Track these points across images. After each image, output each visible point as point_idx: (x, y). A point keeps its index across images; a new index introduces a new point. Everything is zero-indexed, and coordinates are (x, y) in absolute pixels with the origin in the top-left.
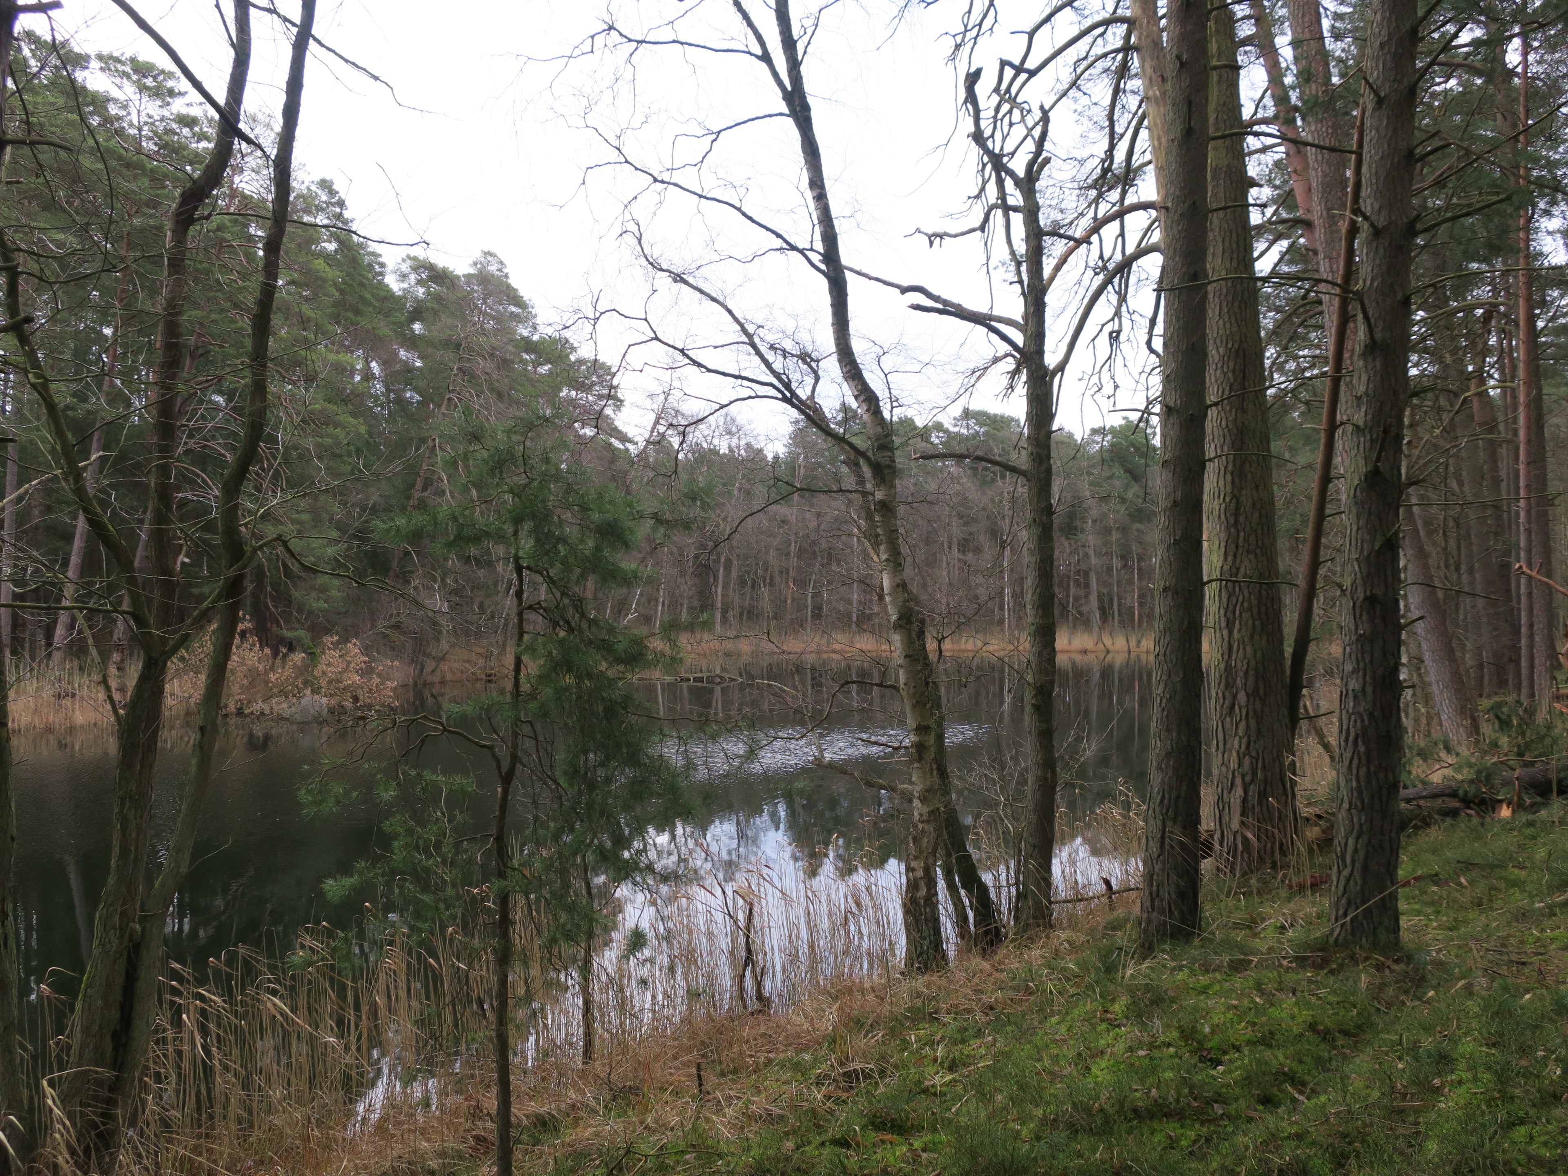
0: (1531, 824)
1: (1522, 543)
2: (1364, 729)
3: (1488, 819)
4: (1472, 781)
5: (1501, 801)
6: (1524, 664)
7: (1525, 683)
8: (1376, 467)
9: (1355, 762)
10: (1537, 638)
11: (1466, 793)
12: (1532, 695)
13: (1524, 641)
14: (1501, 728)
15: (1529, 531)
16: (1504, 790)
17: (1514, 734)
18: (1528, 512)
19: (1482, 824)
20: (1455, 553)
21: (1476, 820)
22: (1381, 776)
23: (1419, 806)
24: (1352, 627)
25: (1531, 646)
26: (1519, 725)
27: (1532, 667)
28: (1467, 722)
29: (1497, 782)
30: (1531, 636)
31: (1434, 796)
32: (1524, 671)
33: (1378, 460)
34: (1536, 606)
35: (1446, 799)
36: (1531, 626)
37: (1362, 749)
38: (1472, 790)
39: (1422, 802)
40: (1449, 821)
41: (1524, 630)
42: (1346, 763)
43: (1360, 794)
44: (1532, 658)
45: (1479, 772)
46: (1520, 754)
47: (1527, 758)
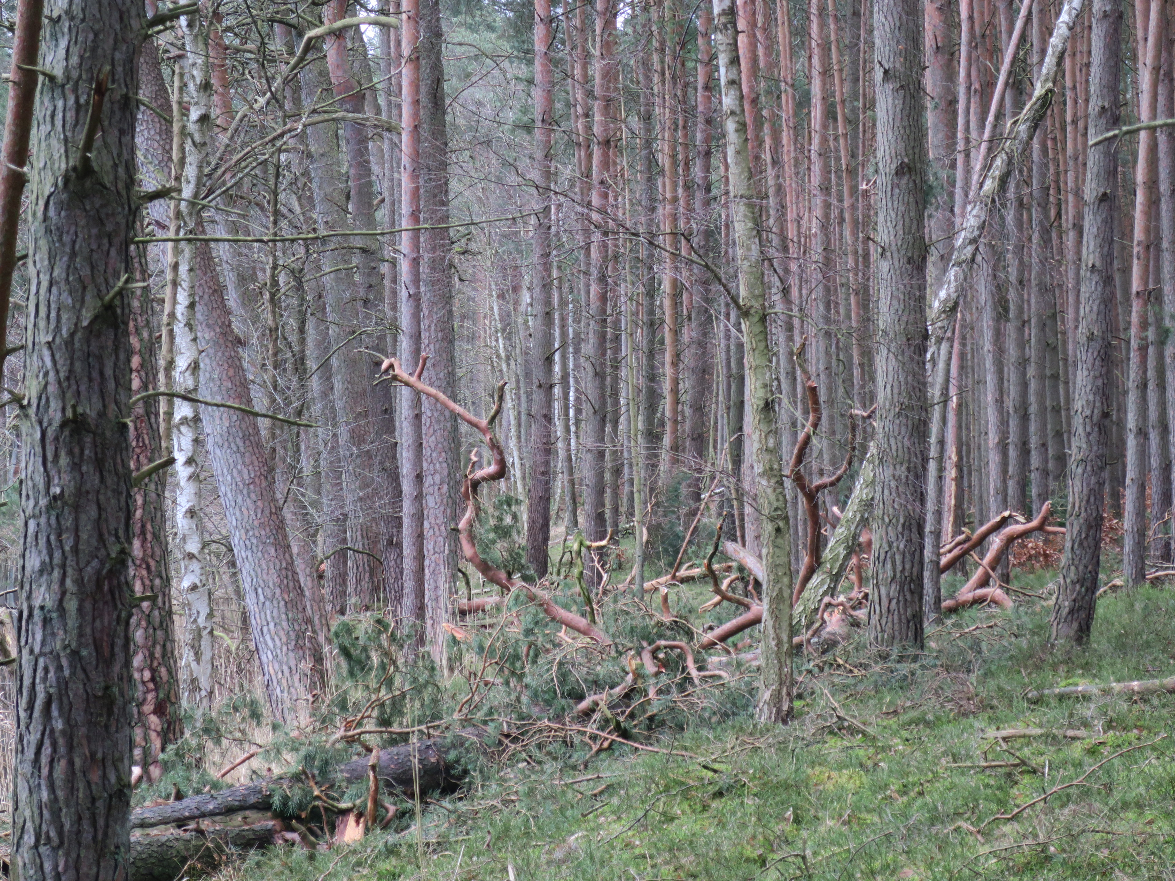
0: (391, 851)
1: (405, 321)
2: (63, 685)
3: (322, 848)
4: (296, 778)
5: (345, 812)
6: (408, 550)
7: (409, 585)
8: (86, 161)
9: (47, 751)
10: (430, 501)
11: (286, 800)
12: (420, 610)
13: (407, 508)
14: (351, 674)
15: (415, 299)
16: (351, 791)
17: (374, 685)
18: (415, 262)
19: (312, 858)
20: (293, 338)
21: (300, 852)
22: (95, 776)
23: (200, 832)
24: (40, 480)
25: (419, 518)
26: (383, 667)
27: (420, 557)
28: (306, 666)
29: (339, 775)
30: (419, 498)
31: (230, 811)
32: (408, 564)
33: (88, 145)
34: (429, 442)
35: (252, 815)
36: (419, 478)
37: (59, 725)
38: (296, 794)
39: (205, 824)
40: (253, 855)
41: (407, 486)
42: (30, 754)
43: (56, 814)
44: (420, 537)
45: (309, 758)
46: (384, 722)
47: (395, 728)
